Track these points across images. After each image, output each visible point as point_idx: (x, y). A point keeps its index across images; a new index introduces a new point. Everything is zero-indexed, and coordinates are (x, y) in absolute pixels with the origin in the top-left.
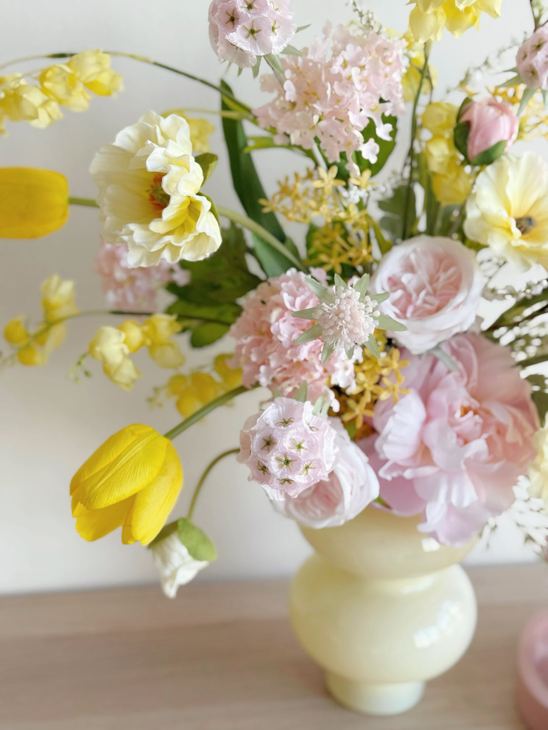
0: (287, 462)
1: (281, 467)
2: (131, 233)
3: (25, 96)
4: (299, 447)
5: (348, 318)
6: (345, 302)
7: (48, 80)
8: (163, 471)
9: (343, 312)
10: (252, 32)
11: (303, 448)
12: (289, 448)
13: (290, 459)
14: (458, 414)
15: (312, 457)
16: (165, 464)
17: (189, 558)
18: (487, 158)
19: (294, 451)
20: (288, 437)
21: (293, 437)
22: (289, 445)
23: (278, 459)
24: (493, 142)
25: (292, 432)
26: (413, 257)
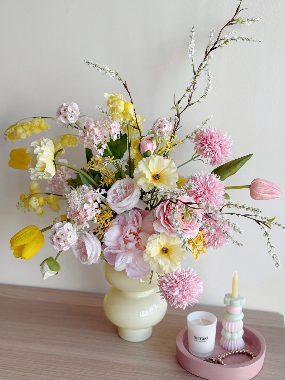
0: (58, 239)
1: (57, 240)
2: (31, 170)
3: (18, 130)
4: (62, 235)
5: (72, 199)
6: (73, 194)
7: (24, 126)
8: (35, 239)
9: (71, 197)
10: (65, 117)
11: (63, 235)
12: (59, 235)
13: (59, 238)
14: (128, 234)
15: (65, 238)
16: (36, 237)
17: (49, 269)
18: (146, 155)
19: (60, 236)
20: (59, 232)
21: (61, 232)
22: (59, 234)
23: (56, 238)
24: (146, 151)
25: (61, 230)
26: (122, 184)
